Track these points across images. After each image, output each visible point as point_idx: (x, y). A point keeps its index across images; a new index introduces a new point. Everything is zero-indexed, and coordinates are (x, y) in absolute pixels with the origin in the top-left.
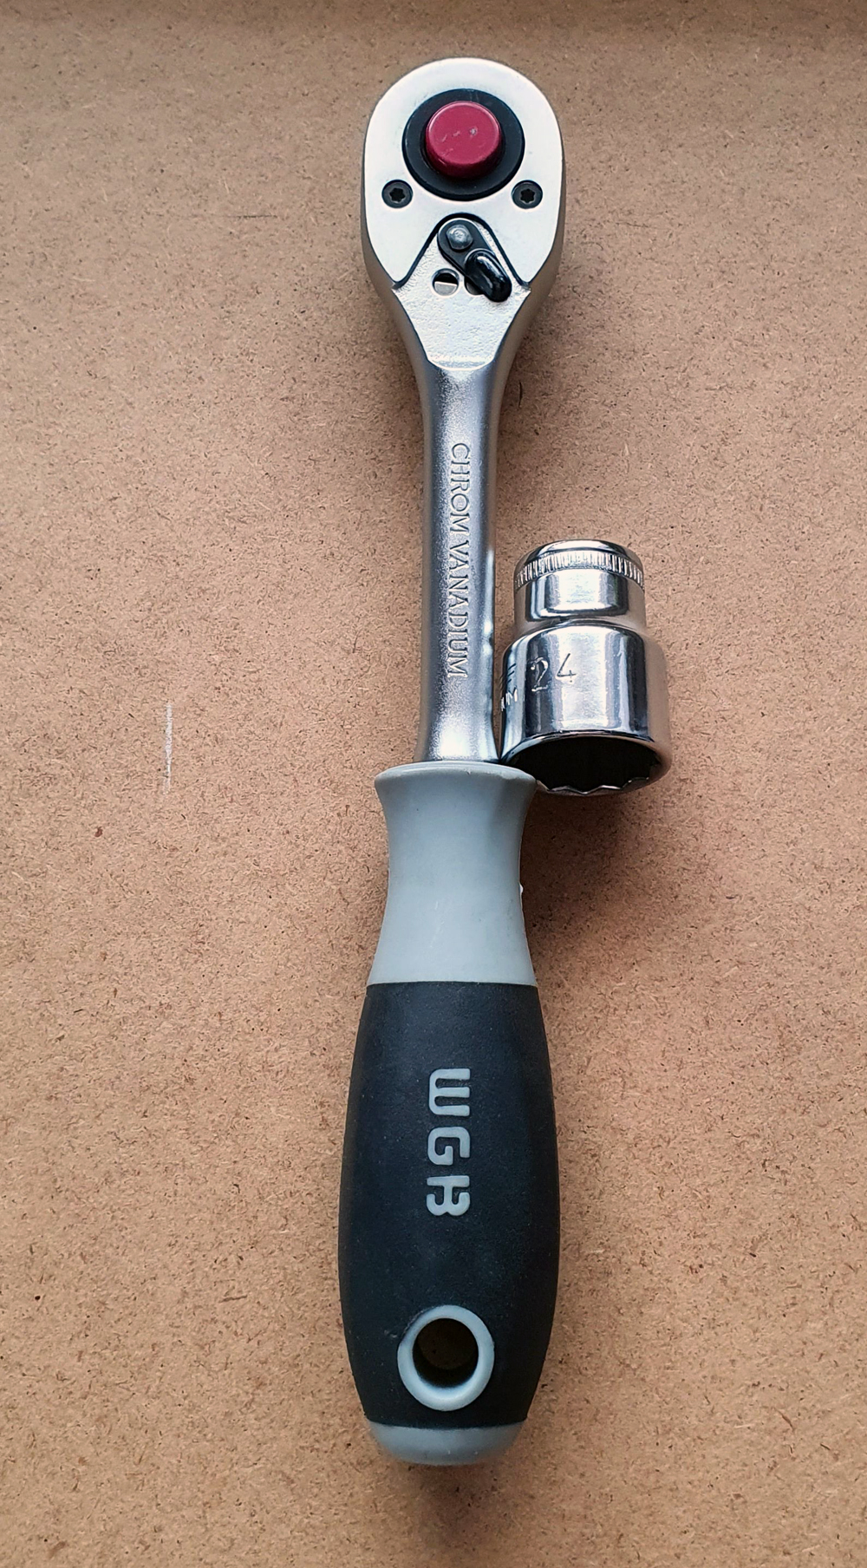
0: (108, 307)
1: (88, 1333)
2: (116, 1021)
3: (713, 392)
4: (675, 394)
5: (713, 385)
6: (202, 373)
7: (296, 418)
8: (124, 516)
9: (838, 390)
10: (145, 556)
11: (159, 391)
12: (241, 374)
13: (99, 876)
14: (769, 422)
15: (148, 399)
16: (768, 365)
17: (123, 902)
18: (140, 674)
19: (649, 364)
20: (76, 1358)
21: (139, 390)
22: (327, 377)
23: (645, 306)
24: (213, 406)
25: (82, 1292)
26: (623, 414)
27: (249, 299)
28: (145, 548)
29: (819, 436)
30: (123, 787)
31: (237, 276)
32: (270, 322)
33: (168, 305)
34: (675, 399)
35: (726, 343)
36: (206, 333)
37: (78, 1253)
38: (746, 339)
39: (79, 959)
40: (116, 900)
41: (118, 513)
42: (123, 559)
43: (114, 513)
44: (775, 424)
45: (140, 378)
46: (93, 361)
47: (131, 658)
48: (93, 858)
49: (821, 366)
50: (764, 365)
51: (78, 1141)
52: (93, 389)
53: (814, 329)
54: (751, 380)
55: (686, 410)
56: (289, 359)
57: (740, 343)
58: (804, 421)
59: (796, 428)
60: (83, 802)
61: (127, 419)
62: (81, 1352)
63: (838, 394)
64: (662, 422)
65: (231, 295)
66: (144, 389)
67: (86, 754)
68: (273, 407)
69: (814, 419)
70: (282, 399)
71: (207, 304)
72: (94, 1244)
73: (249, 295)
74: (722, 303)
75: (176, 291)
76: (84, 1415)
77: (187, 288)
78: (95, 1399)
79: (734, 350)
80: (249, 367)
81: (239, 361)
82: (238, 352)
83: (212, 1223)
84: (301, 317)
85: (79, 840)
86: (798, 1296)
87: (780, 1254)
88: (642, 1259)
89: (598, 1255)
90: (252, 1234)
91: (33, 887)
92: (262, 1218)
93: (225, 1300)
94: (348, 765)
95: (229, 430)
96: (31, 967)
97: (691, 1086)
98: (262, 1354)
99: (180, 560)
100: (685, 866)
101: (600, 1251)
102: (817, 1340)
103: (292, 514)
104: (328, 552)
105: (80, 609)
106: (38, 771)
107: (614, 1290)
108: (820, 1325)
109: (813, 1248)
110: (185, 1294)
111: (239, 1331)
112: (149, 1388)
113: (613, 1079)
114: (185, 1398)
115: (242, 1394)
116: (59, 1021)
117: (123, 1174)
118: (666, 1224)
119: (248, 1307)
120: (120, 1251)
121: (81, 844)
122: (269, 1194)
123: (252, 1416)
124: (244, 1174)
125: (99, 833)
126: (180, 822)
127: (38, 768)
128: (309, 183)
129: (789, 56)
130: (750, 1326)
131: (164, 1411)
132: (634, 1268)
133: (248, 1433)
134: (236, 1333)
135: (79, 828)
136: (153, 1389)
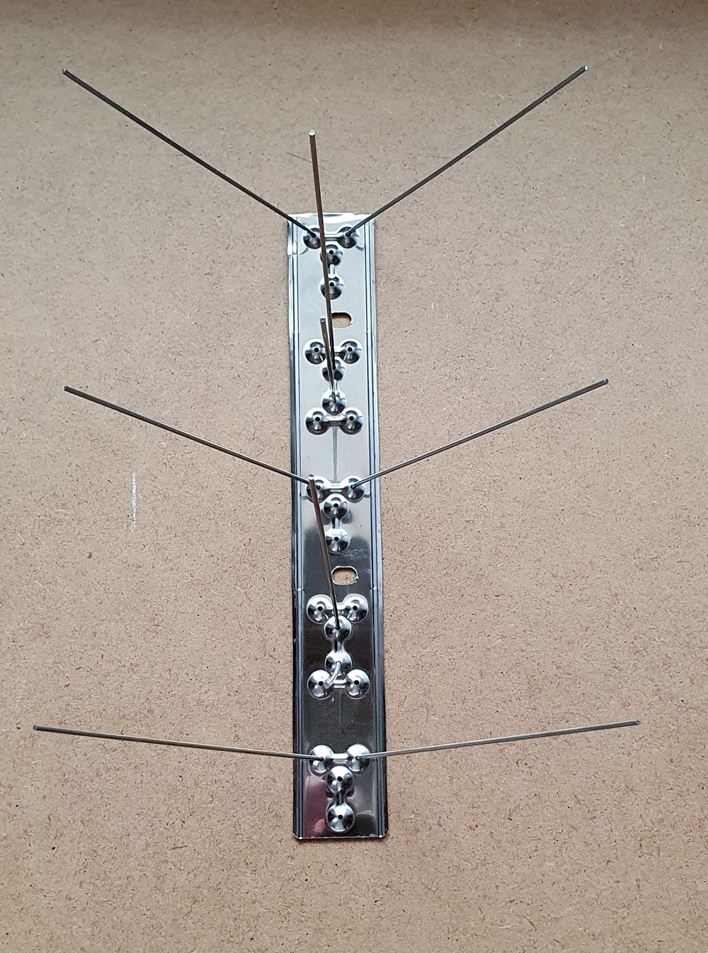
0: (92, 216)
1: (86, 870)
2: (103, 675)
3: (489, 267)
4: (465, 268)
5: (489, 262)
6: (153, 258)
7: (215, 287)
8: (103, 352)
9: (572, 265)
10: (117, 378)
11: (125, 270)
12: (178, 258)
13: (91, 584)
14: (527, 287)
15: (118, 276)
16: (527, 249)
17: (106, 600)
18: (115, 454)
19: (447, 248)
20: (78, 886)
21: (113, 269)
22: (235, 259)
23: (445, 210)
24: (160, 279)
25: (82, 844)
26: (431, 282)
27: (184, 209)
28: (117, 373)
29: (559, 296)
30: (105, 527)
31: (175, 194)
32: (197, 224)
33: (131, 213)
34: (464, 272)
35: (498, 234)
36: (156, 231)
37: (79, 820)
38: (511, 232)
39: (78, 636)
40: (102, 599)
41: (99, 350)
42: (103, 380)
43: (97, 350)
44: (530, 288)
45: (113, 262)
46: (82, 251)
47: (109, 444)
48: (87, 572)
49: (561, 249)
50: (524, 249)
51: (79, 750)
52: (82, 269)
53: (556, 225)
54: (515, 259)
55: (471, 279)
56: (210, 248)
57: (507, 235)
58: (550, 286)
59: (543, 291)
60: (79, 537)
61: (104, 289)
62: (81, 882)
63: (571, 268)
64: (456, 287)
65: (172, 207)
66: (115, 268)
67: (81, 506)
68: (200, 280)
69: (556, 285)
70: (206, 274)
71: (156, 213)
72: (89, 814)
73: (183, 206)
74: (495, 208)
75: (136, 205)
76: (84, 921)
77: (143, 202)
78: (90, 912)
79: (503, 239)
80: (183, 253)
81: (177, 250)
82: (177, 244)
83: (165, 800)
84: (218, 220)
85: (77, 560)
86: (539, 846)
87: (528, 819)
88: (439, 822)
89: (411, 819)
90: (191, 807)
91: (48, 591)
92: (197, 797)
93: (173, 849)
94: (250, 513)
95: (171, 295)
96: (47, 641)
97: (471, 714)
98: (197, 882)
99: (139, 380)
100: (468, 576)
101: (412, 816)
102: (551, 874)
103: (212, 349)
104: (236, 375)
105: (75, 413)
106: (50, 517)
107: (421, 841)
108: (553, 864)
109: (549, 815)
110: (148, 845)
111: (182, 868)
112: (125, 904)
113: (421, 709)
114: (148, 910)
115: (185, 908)
116: (67, 675)
117: (108, 771)
118: (454, 799)
119: (188, 853)
120: (106, 818)
121: (78, 563)
122: (201, 782)
123: (191, 921)
124: (185, 769)
125: (90, 556)
126: (142, 549)
127: (50, 515)
128: (223, 133)
129: (542, 44)
130: (509, 864)
131: (135, 919)
132: (433, 827)
133: (188, 932)
134: (180, 870)
135: (76, 553)
136: (128, 904)
